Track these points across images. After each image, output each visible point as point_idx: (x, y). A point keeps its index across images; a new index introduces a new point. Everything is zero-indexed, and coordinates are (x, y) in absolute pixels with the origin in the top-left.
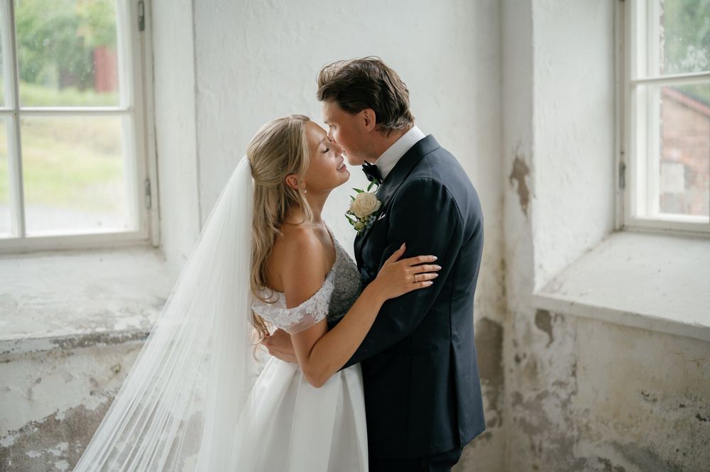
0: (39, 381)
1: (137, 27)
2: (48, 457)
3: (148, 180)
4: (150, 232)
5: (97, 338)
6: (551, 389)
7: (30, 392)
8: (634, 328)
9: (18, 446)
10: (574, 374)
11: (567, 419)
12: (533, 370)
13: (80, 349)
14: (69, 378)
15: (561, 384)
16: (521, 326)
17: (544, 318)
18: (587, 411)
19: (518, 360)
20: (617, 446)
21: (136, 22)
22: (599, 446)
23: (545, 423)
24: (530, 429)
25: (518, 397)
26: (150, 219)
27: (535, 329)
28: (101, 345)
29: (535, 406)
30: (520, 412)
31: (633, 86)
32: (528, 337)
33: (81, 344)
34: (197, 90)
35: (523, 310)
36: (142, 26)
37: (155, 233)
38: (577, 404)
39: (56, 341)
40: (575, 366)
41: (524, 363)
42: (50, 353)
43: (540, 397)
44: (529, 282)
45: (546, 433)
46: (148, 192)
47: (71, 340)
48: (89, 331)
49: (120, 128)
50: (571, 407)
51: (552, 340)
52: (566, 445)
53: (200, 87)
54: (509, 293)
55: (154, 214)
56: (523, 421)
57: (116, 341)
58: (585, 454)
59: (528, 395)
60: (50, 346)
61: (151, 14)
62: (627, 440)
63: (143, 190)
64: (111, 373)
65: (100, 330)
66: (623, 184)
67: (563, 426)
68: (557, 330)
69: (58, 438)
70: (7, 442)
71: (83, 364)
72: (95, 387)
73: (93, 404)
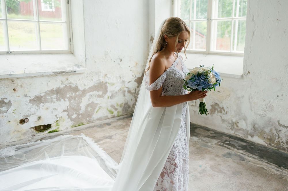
0: (49, 81)
2: (52, 98)
4: (71, 50)
7: (48, 84)
9: (45, 96)
13: (59, 74)
14: (56, 81)
28: (64, 74)
39: (54, 72)
47: (57, 72)
48: (61, 71)
55: (72, 46)
57: (67, 73)
60: (52, 74)
64: (66, 80)
69: (54, 94)
70: (42, 95)
71: (60, 78)
72: (62, 82)
73: (62, 86)
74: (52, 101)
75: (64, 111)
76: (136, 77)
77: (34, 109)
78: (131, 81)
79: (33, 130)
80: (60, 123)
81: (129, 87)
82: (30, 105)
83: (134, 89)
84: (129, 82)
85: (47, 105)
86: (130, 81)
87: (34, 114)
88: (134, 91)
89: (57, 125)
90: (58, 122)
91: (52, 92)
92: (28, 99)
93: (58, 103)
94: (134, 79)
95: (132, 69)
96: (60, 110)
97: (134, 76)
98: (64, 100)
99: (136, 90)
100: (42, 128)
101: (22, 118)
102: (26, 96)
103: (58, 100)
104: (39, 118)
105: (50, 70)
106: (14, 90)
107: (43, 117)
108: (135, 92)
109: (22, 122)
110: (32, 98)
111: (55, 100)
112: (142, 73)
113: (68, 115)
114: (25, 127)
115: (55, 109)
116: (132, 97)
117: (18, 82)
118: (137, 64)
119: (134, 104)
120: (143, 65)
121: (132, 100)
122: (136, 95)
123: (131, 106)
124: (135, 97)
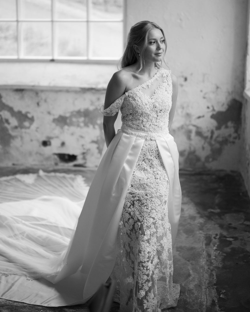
0: (76, 99)
2: (78, 121)
5: (92, 89)
7: (74, 102)
9: (70, 117)
14: (84, 100)
39: (81, 88)
42: (79, 92)
65: (94, 87)
69: (81, 116)
70: (68, 115)
71: (89, 96)
72: (92, 103)
73: (91, 108)
74: (78, 126)
75: (93, 142)
76: (214, 110)
77: (57, 131)
78: (203, 116)
79: (56, 157)
80: (88, 157)
81: (199, 125)
82: (54, 125)
83: (208, 131)
84: (199, 117)
85: (73, 129)
86: (201, 115)
87: (57, 137)
88: (209, 134)
89: (84, 158)
90: (85, 155)
91: (79, 113)
92: (51, 118)
93: (85, 129)
94: (210, 114)
95: (206, 96)
96: (88, 139)
97: (211, 108)
98: (94, 128)
99: (212, 133)
100: (67, 157)
101: (44, 139)
102: (49, 113)
103: (86, 125)
104: (63, 144)
106: (38, 104)
107: (67, 143)
108: (212, 137)
109: (45, 144)
110: (56, 117)
111: (82, 125)
112: (228, 105)
113: (98, 148)
114: (48, 151)
115: (82, 137)
116: (204, 143)
117: (43, 96)
118: (218, 88)
119: (207, 158)
120: (230, 90)
121: (203, 148)
122: (213, 142)
123: (203, 159)
124: (210, 144)
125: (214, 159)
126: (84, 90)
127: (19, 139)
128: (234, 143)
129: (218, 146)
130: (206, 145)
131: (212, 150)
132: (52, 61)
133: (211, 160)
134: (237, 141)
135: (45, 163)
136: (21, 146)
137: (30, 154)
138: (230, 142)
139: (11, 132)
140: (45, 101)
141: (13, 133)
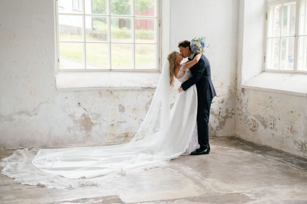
0: (138, 95)
1: (159, 26)
3: (159, 58)
4: (159, 69)
5: (149, 88)
6: (244, 105)
7: (137, 97)
8: (257, 90)
10: (248, 102)
11: (246, 112)
12: (241, 102)
13: (146, 90)
14: (144, 95)
15: (245, 104)
16: (239, 92)
17: (243, 90)
18: (250, 109)
19: (238, 100)
20: (254, 115)
21: (159, 25)
22: (251, 116)
23: (243, 113)
24: (240, 115)
25: (238, 108)
26: (159, 66)
27: (241, 93)
28: (150, 89)
29: (241, 110)
30: (239, 112)
31: (268, 39)
32: (240, 95)
33: (146, 89)
34: (170, 40)
35: (239, 88)
36: (160, 26)
37: (161, 69)
38: (248, 108)
39: (142, 88)
40: (248, 100)
41: (239, 100)
42: (141, 90)
43: (242, 108)
44: (241, 82)
45: (243, 115)
46: (160, 61)
47: (145, 88)
48: (148, 86)
49: (154, 47)
50: (247, 109)
51: (244, 95)
52: (246, 117)
53: (171, 39)
54: (237, 85)
55: (161, 65)
56: (239, 113)
57: (153, 88)
58: (249, 119)
59: (240, 108)
60: (141, 89)
61: (162, 23)
62: (255, 114)
63: (158, 61)
64: (151, 95)
65: (150, 86)
66: (265, 61)
67: (246, 114)
68: (245, 93)
71: (146, 93)
81: (212, 108)
88: (218, 113)
94: (218, 100)
97: (219, 97)
99: (220, 112)
105: (139, 85)
108: (219, 115)
116: (215, 119)
117: (115, 94)
118: (222, 84)
119: (217, 127)
120: (229, 85)
121: (215, 121)
122: (220, 118)
123: (215, 129)
124: (219, 119)
125: (221, 128)
126: (144, 89)
127: (99, 125)
128: (231, 117)
129: (223, 120)
130: (217, 120)
131: (220, 123)
132: (111, 70)
133: (219, 129)
134: (233, 116)
135: (116, 141)
136: (100, 130)
137: (106, 135)
138: (229, 117)
139: (92, 121)
140: (117, 97)
141: (94, 122)
